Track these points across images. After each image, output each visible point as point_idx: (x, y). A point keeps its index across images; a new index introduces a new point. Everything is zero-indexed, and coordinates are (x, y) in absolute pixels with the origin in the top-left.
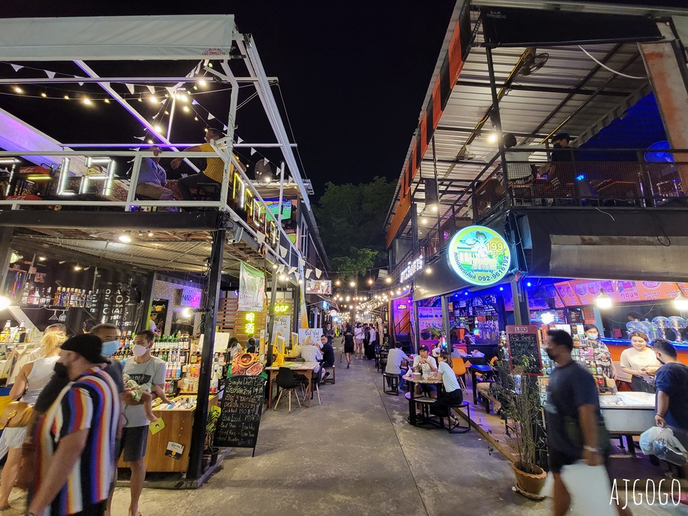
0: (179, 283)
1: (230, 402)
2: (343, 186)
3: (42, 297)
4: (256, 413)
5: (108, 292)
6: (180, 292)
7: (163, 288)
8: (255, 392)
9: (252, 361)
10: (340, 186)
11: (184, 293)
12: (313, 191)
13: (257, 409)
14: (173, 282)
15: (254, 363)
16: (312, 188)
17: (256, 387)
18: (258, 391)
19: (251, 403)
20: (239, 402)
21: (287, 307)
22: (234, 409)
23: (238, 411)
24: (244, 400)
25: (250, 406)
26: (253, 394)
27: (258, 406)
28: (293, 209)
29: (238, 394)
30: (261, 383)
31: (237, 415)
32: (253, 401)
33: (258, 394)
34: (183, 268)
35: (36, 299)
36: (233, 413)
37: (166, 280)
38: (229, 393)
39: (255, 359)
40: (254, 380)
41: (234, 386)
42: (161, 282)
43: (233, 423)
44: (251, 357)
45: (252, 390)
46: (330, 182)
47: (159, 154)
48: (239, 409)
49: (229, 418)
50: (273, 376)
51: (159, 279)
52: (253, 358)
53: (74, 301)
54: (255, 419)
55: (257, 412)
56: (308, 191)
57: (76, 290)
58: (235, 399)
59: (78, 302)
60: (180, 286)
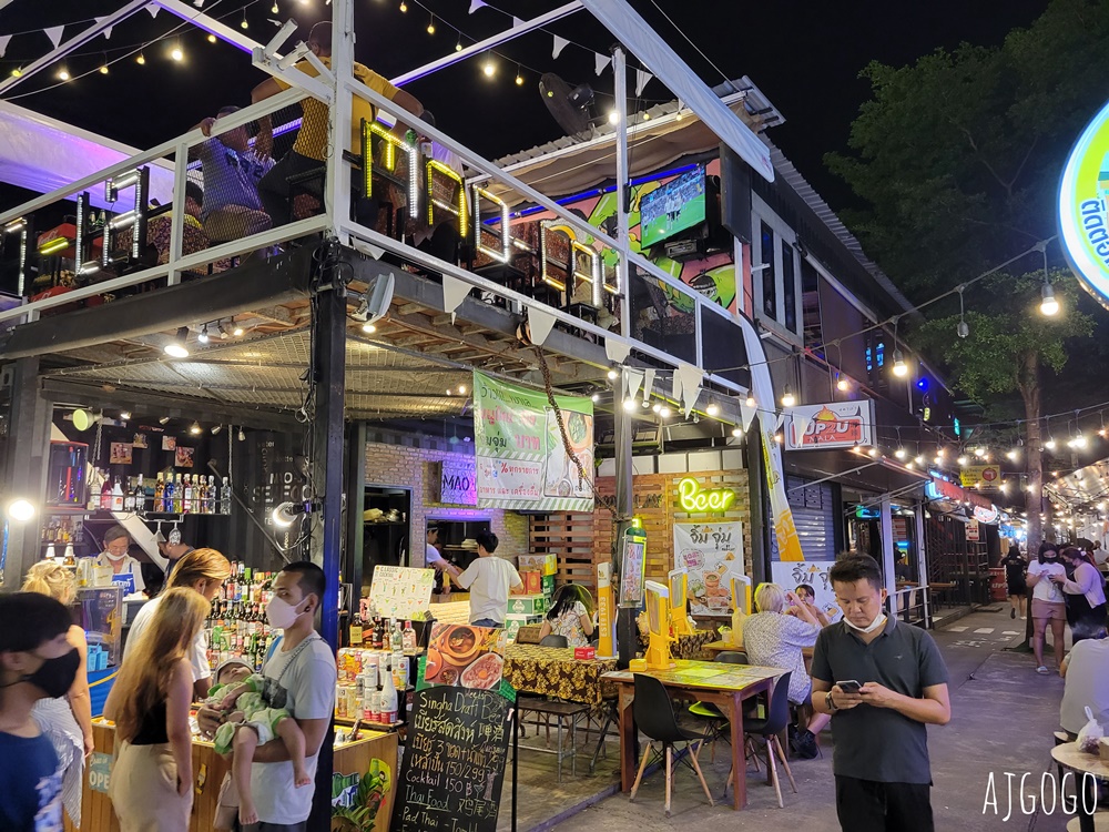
0: (433, 447)
1: (424, 754)
2: (924, 62)
3: (127, 495)
4: (488, 796)
5: (288, 478)
6: (436, 468)
7: (391, 463)
8: (484, 737)
9: (476, 647)
10: (913, 65)
11: (447, 472)
12: (775, 112)
13: (490, 785)
14: (416, 444)
15: (482, 653)
16: (767, 104)
17: (487, 722)
18: (492, 735)
19: (473, 765)
20: (444, 758)
21: (727, 496)
22: (434, 775)
23: (443, 783)
24: (456, 753)
25: (471, 775)
26: (479, 740)
27: (491, 777)
28: (712, 186)
29: (442, 737)
30: (500, 711)
31: (439, 793)
32: (478, 759)
33: (491, 743)
34: (396, 407)
35: (115, 499)
36: (430, 786)
37: (398, 442)
38: (422, 731)
39: (483, 643)
40: (481, 702)
41: (432, 713)
42: (382, 446)
43: (432, 814)
44: (473, 637)
45: (477, 729)
46: (875, 65)
47: (212, 130)
48: (444, 776)
49: (421, 798)
50: (627, 698)
51: (379, 439)
52: (478, 639)
53: (192, 500)
54: (485, 813)
55: (489, 792)
56: (756, 119)
57: (195, 477)
58: (435, 749)
59: (202, 504)
60: (437, 455)
